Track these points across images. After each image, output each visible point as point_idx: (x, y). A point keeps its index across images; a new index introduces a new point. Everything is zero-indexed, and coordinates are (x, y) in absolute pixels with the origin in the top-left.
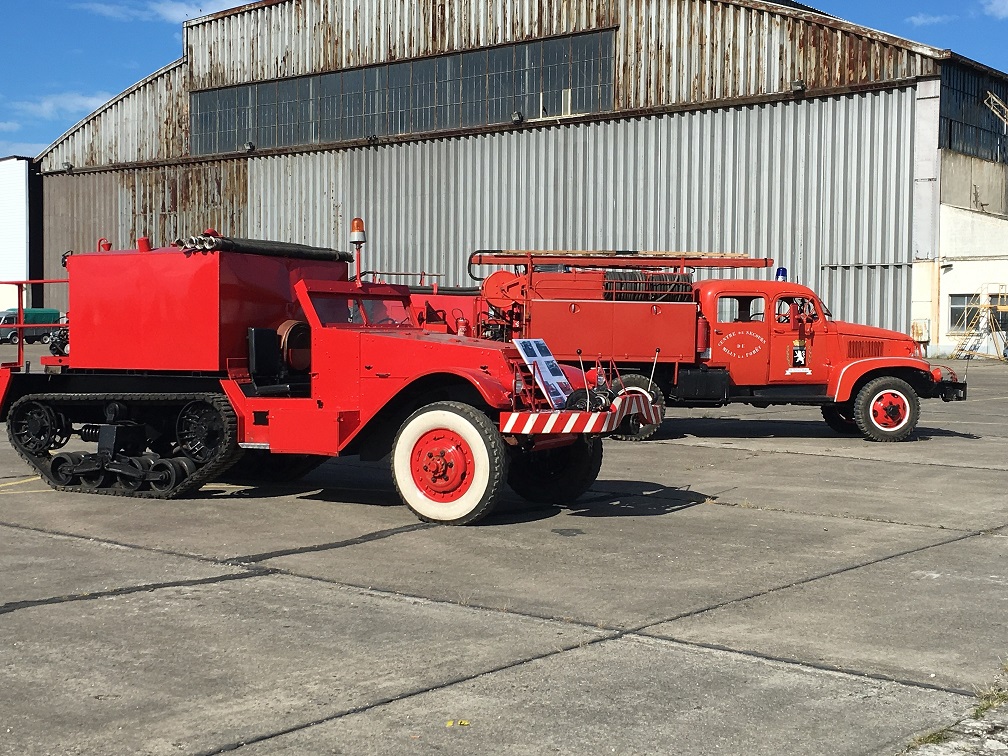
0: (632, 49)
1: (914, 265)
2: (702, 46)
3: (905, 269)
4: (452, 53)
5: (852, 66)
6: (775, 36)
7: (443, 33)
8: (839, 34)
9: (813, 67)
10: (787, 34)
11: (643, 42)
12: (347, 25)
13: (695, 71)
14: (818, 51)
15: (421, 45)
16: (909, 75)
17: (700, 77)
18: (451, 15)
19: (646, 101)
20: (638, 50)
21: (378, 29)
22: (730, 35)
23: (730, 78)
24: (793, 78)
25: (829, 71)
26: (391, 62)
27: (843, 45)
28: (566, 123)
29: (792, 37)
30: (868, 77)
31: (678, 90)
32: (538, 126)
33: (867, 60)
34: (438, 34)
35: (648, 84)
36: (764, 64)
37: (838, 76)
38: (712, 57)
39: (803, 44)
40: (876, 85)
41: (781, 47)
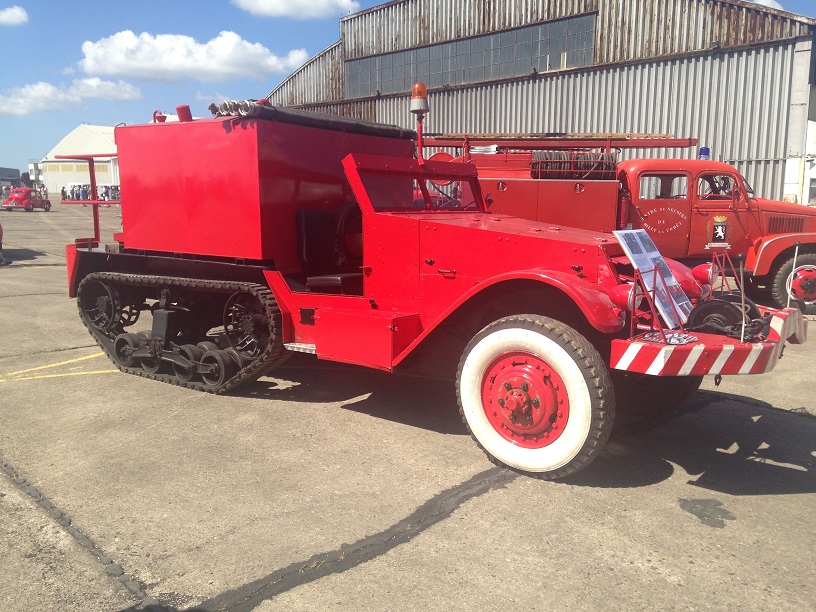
0: (606, 25)
1: (788, 161)
2: (651, 21)
3: (781, 163)
4: (495, 33)
5: (753, 31)
6: (701, 13)
7: (489, 20)
8: (744, 10)
9: (726, 32)
10: (709, 11)
11: (613, 21)
12: (433, 17)
13: (646, 38)
14: (729, 22)
15: (476, 28)
16: (791, 35)
17: (650, 41)
18: (494, 8)
19: (614, 58)
20: (610, 26)
21: (451, 19)
22: (670, 13)
23: (669, 41)
24: (711, 39)
25: (737, 35)
26: (458, 39)
27: (747, 17)
28: (563, 74)
29: (712, 13)
30: (762, 38)
31: (635, 50)
32: (546, 76)
33: (763, 26)
34: (486, 21)
35: (615, 47)
36: (692, 32)
37: (742, 37)
38: (658, 28)
39: (720, 17)
40: (768, 43)
41: (705, 20)
